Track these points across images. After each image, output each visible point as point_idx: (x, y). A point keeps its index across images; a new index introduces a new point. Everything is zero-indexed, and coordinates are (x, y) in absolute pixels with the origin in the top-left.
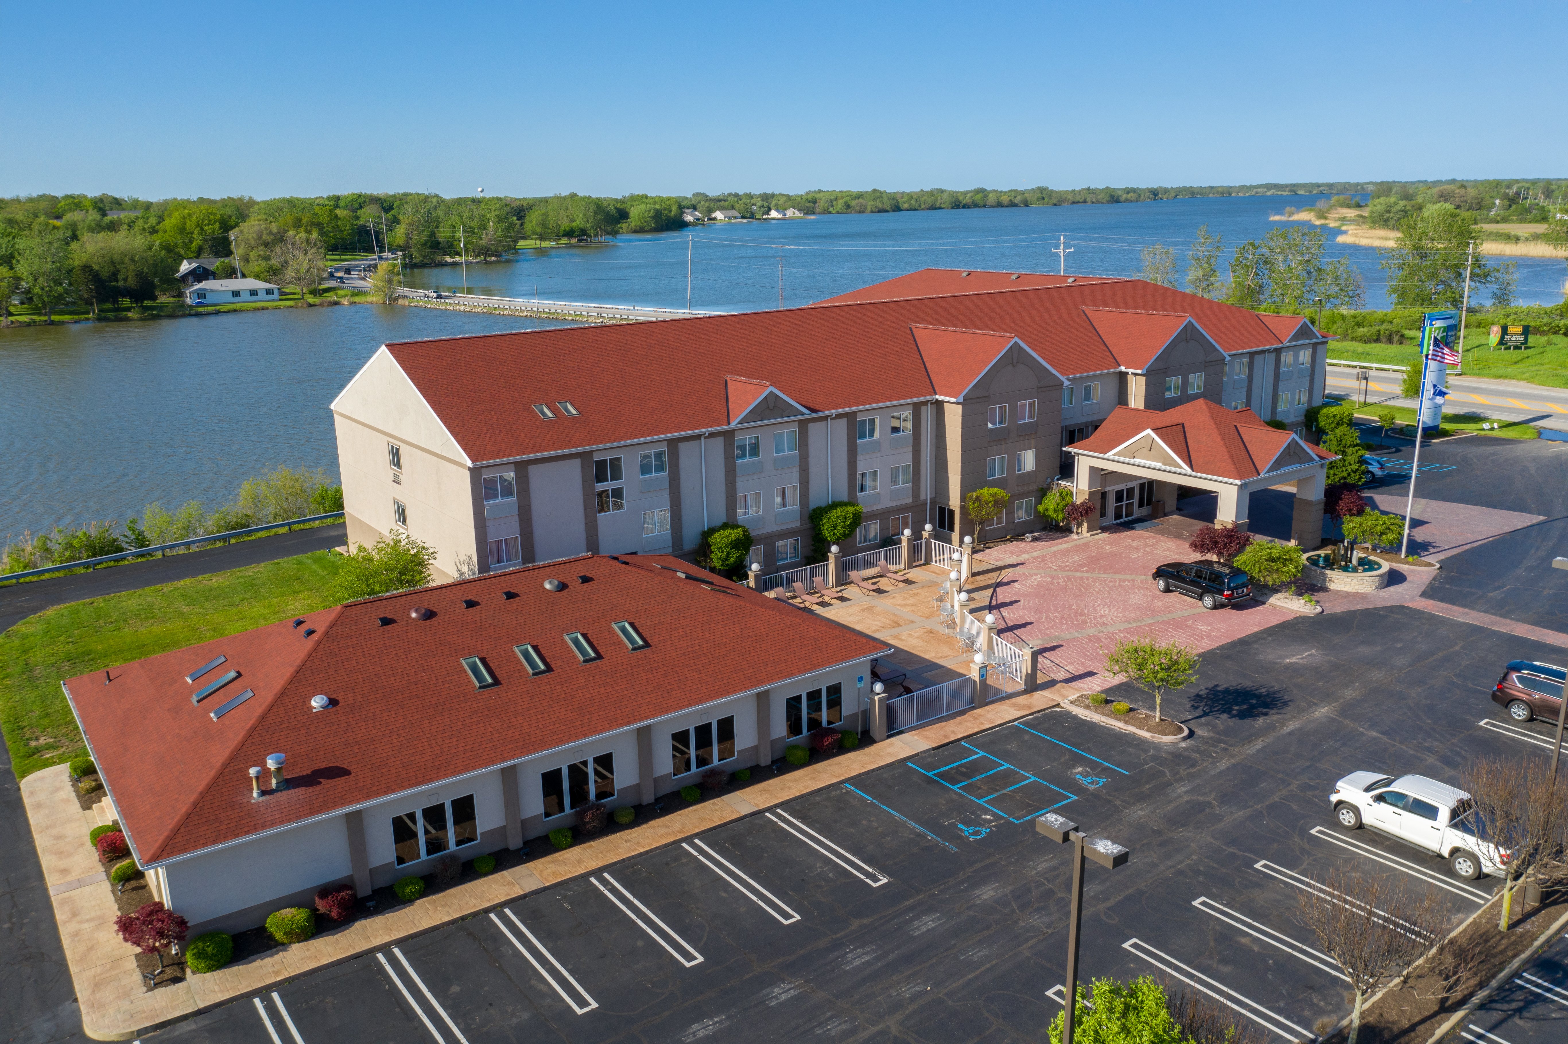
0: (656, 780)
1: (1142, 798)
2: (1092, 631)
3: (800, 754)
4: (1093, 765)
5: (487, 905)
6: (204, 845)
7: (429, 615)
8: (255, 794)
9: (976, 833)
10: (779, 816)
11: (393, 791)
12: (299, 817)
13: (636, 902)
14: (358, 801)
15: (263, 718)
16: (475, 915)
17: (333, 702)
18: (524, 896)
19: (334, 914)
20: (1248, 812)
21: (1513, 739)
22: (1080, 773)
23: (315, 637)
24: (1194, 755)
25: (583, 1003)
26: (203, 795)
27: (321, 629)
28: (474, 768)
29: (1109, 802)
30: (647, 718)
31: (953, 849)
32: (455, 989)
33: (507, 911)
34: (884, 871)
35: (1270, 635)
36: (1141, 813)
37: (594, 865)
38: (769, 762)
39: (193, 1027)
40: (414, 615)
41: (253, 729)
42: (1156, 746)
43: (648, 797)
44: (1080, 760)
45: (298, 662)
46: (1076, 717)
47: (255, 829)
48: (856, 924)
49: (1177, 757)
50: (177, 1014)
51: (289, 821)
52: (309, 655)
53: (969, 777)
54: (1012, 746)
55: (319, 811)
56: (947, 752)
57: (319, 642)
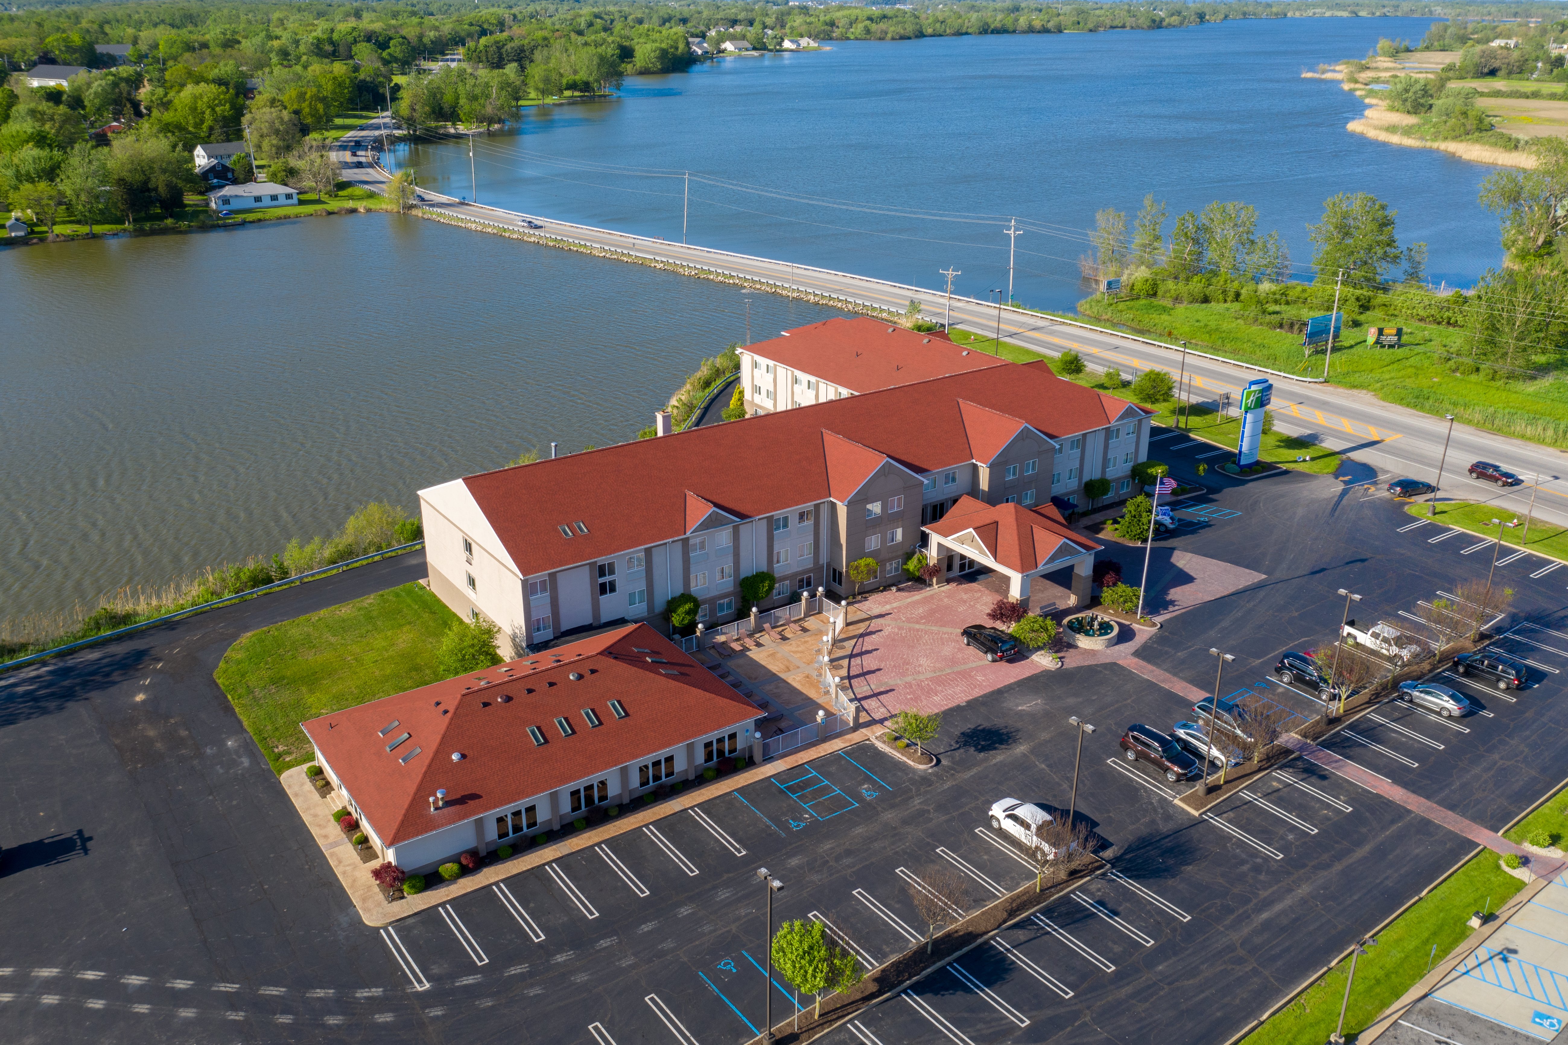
0: (630, 791)
1: (892, 806)
2: (909, 679)
3: (711, 773)
4: (874, 783)
5: (544, 862)
6: (413, 837)
7: (509, 699)
8: (432, 809)
9: (797, 826)
10: (695, 812)
11: (498, 807)
12: (454, 822)
13: (618, 862)
14: (481, 813)
15: (429, 766)
16: (538, 867)
17: (464, 756)
18: (562, 857)
19: (471, 866)
20: (947, 817)
21: (1120, 773)
22: (865, 789)
23: (449, 715)
24: (934, 778)
25: (592, 913)
26: (407, 810)
27: (452, 710)
28: (537, 793)
29: (875, 808)
30: (626, 762)
31: (784, 835)
32: (532, 905)
33: (554, 865)
34: (745, 847)
35: (1019, 686)
36: (889, 816)
37: (597, 840)
38: (693, 778)
39: (414, 921)
40: (499, 700)
41: (426, 773)
42: (914, 771)
43: (626, 800)
44: (868, 779)
45: (442, 732)
46: (876, 748)
47: (434, 828)
48: (726, 876)
49: (925, 780)
50: (406, 915)
51: (450, 824)
52: (448, 728)
53: (803, 789)
54: (833, 769)
55: (464, 819)
56: (795, 772)
57: (452, 719)
